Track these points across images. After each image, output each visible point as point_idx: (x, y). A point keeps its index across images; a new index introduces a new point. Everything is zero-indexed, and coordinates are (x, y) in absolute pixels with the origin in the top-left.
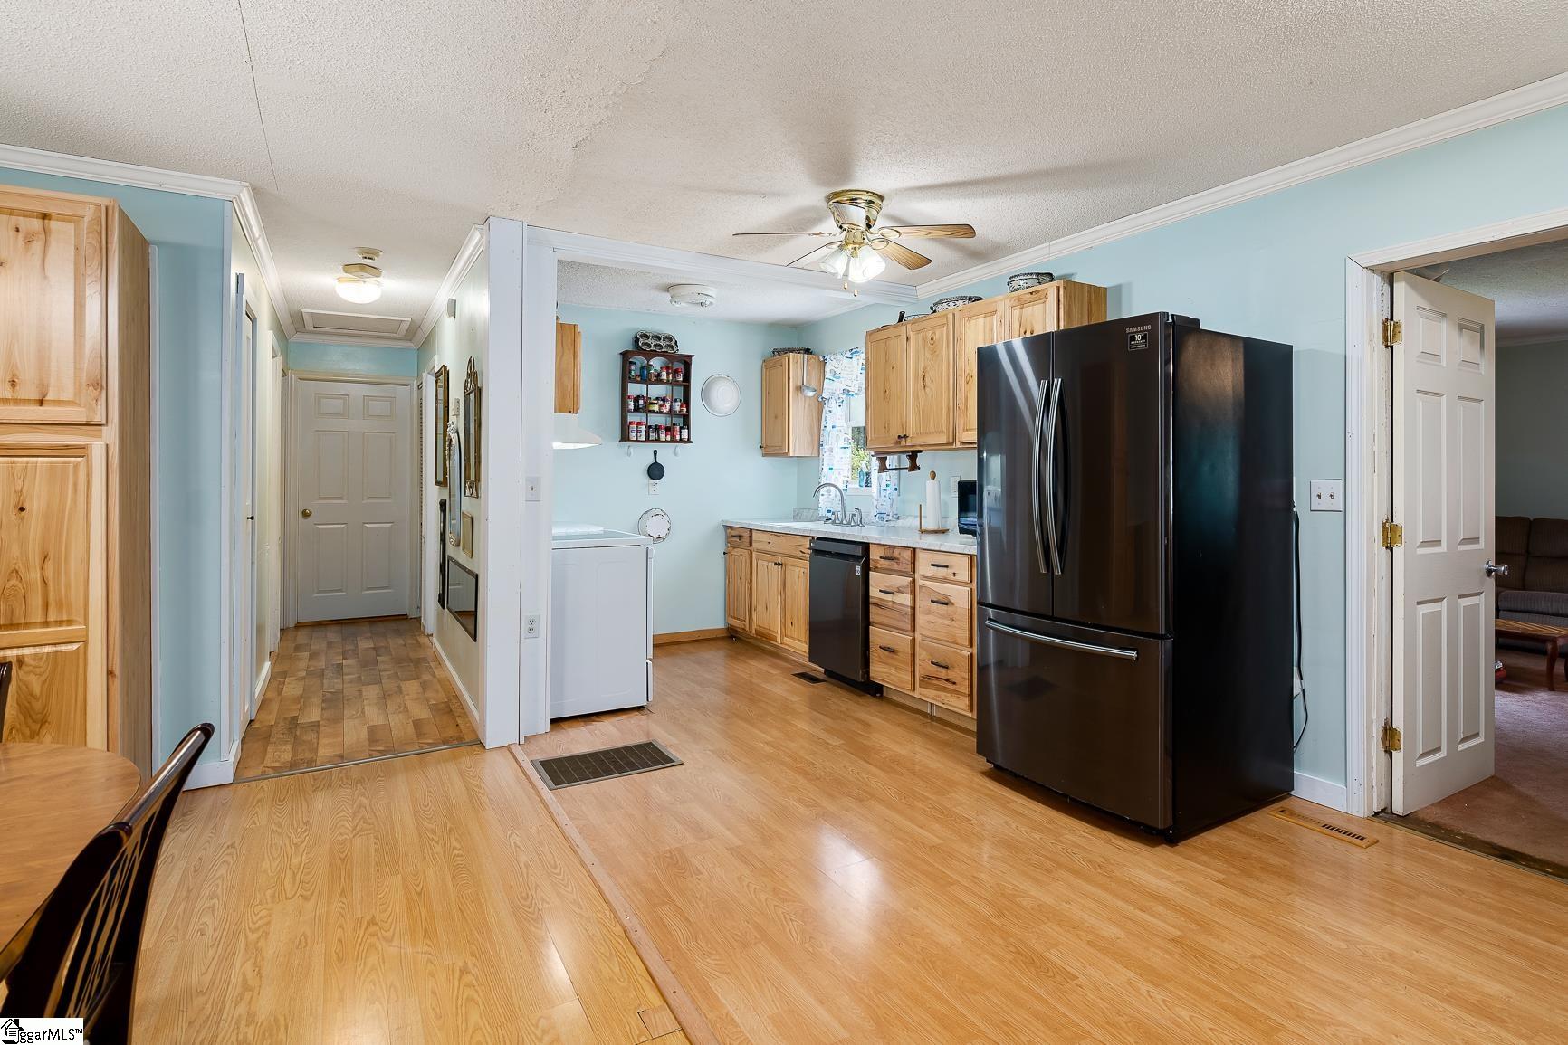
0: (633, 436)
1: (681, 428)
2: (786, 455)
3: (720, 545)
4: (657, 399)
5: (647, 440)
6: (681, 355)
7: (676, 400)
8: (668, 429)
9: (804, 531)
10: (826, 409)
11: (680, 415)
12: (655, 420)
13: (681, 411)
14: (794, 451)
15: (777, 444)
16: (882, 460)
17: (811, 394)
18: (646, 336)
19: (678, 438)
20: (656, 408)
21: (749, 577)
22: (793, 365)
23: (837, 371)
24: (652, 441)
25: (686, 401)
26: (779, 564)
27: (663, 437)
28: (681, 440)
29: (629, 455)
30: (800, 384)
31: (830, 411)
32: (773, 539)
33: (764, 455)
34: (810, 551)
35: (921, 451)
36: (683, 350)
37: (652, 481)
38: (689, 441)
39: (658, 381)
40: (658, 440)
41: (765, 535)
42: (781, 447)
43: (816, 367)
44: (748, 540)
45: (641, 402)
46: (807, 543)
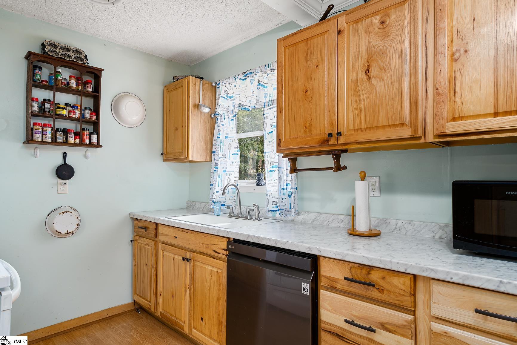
0: (38, 137)
1: (91, 133)
2: (185, 160)
3: (128, 233)
4: (66, 105)
5: (54, 142)
6: (91, 68)
7: (86, 108)
8: (76, 134)
9: (219, 231)
10: (218, 122)
11: (89, 122)
12: (61, 124)
13: (91, 118)
14: (193, 156)
15: (177, 151)
16: (293, 161)
17: (207, 110)
18: (55, 46)
19: (87, 141)
20: (64, 112)
21: (154, 264)
22: (192, 86)
23: (230, 92)
24: (60, 144)
25: (96, 110)
26: (188, 260)
27: (71, 140)
28: (91, 144)
29: (36, 156)
30: (197, 102)
31: (223, 125)
32: (179, 234)
33: (165, 160)
34: (226, 253)
35: (345, 151)
36: (93, 62)
37: (61, 181)
38: (98, 145)
39: (67, 89)
40: (66, 143)
41: (172, 230)
42: (181, 153)
43: (209, 91)
44: (153, 232)
45: (47, 105)
46: (224, 244)
